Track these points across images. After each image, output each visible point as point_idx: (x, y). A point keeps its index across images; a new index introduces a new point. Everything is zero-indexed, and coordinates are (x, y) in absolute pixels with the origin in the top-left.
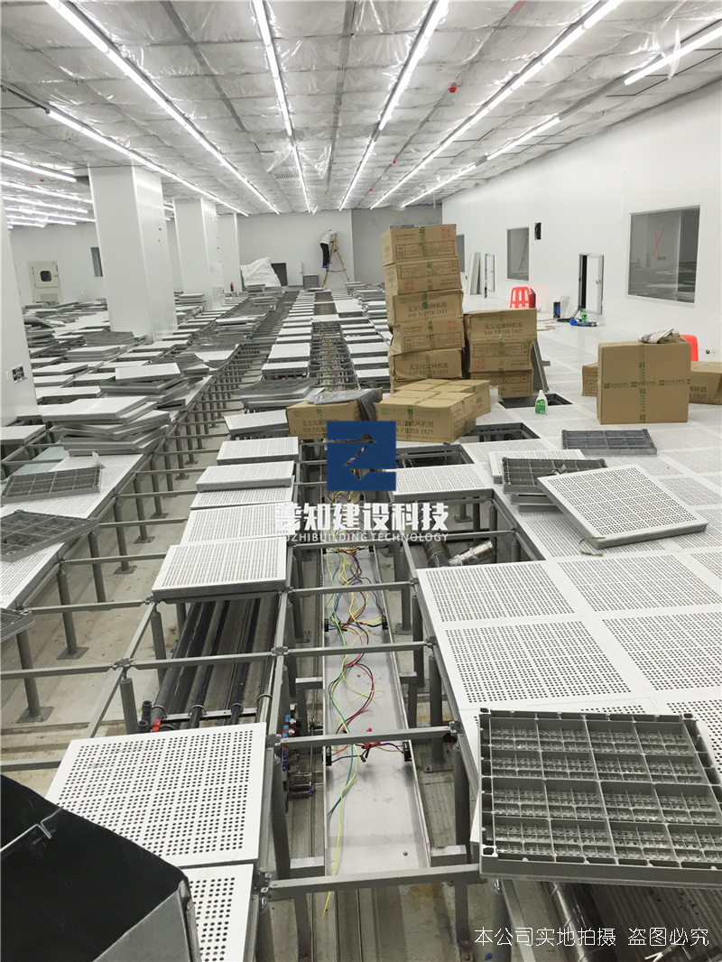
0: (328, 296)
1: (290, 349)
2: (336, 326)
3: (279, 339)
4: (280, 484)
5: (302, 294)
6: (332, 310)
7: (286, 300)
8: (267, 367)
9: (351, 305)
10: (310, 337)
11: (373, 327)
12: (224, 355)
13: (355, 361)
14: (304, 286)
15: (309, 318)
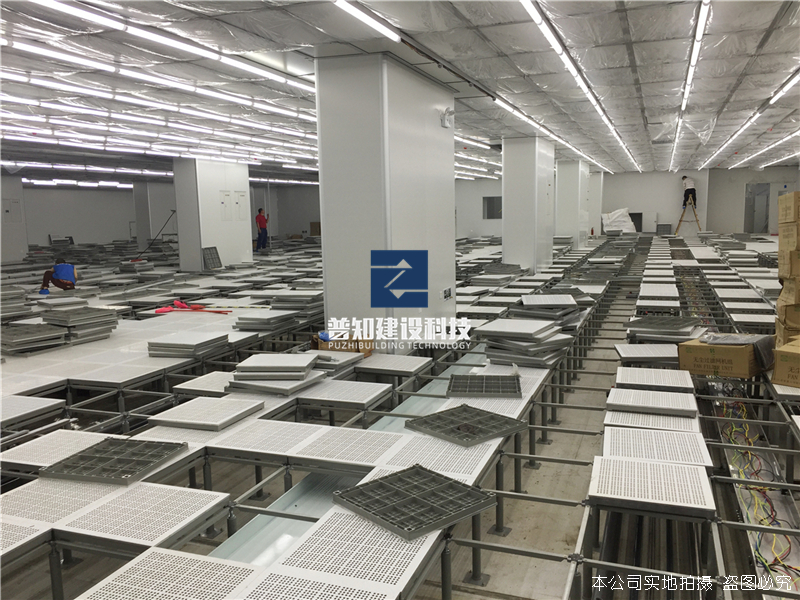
0: (681, 243)
1: (658, 288)
2: (696, 271)
3: (644, 279)
4: (686, 415)
5: (656, 240)
6: (689, 256)
7: (643, 245)
8: (639, 303)
9: (708, 252)
10: (674, 279)
11: (735, 274)
12: (599, 289)
13: (727, 305)
14: (657, 234)
15: (669, 261)
